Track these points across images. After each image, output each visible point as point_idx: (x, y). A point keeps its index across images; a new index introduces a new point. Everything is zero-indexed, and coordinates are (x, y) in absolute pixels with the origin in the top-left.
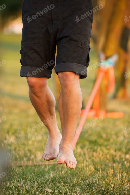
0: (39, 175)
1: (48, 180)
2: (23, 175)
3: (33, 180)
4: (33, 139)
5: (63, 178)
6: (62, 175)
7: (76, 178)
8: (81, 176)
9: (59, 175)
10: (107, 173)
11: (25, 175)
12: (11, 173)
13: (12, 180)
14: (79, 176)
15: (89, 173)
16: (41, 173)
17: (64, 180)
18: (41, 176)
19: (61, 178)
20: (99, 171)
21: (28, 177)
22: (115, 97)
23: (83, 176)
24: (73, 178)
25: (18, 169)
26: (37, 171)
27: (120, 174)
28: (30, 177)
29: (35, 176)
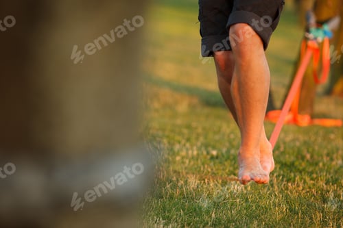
0: (191, 212)
1: (208, 224)
2: (165, 212)
3: (182, 220)
4: (183, 153)
5: (234, 222)
6: (232, 215)
7: (256, 222)
8: (265, 221)
9: (226, 216)
10: (311, 218)
11: (168, 211)
12: (144, 207)
13: (144, 217)
14: (261, 221)
15: (279, 217)
16: (195, 210)
17: (236, 224)
18: (195, 215)
19: (229, 221)
20: (298, 214)
21: (172, 216)
22: (329, 92)
23: (269, 221)
24: (251, 223)
25: (156, 201)
26: (189, 207)
27: (334, 222)
28: (177, 215)
29: (185, 214)
